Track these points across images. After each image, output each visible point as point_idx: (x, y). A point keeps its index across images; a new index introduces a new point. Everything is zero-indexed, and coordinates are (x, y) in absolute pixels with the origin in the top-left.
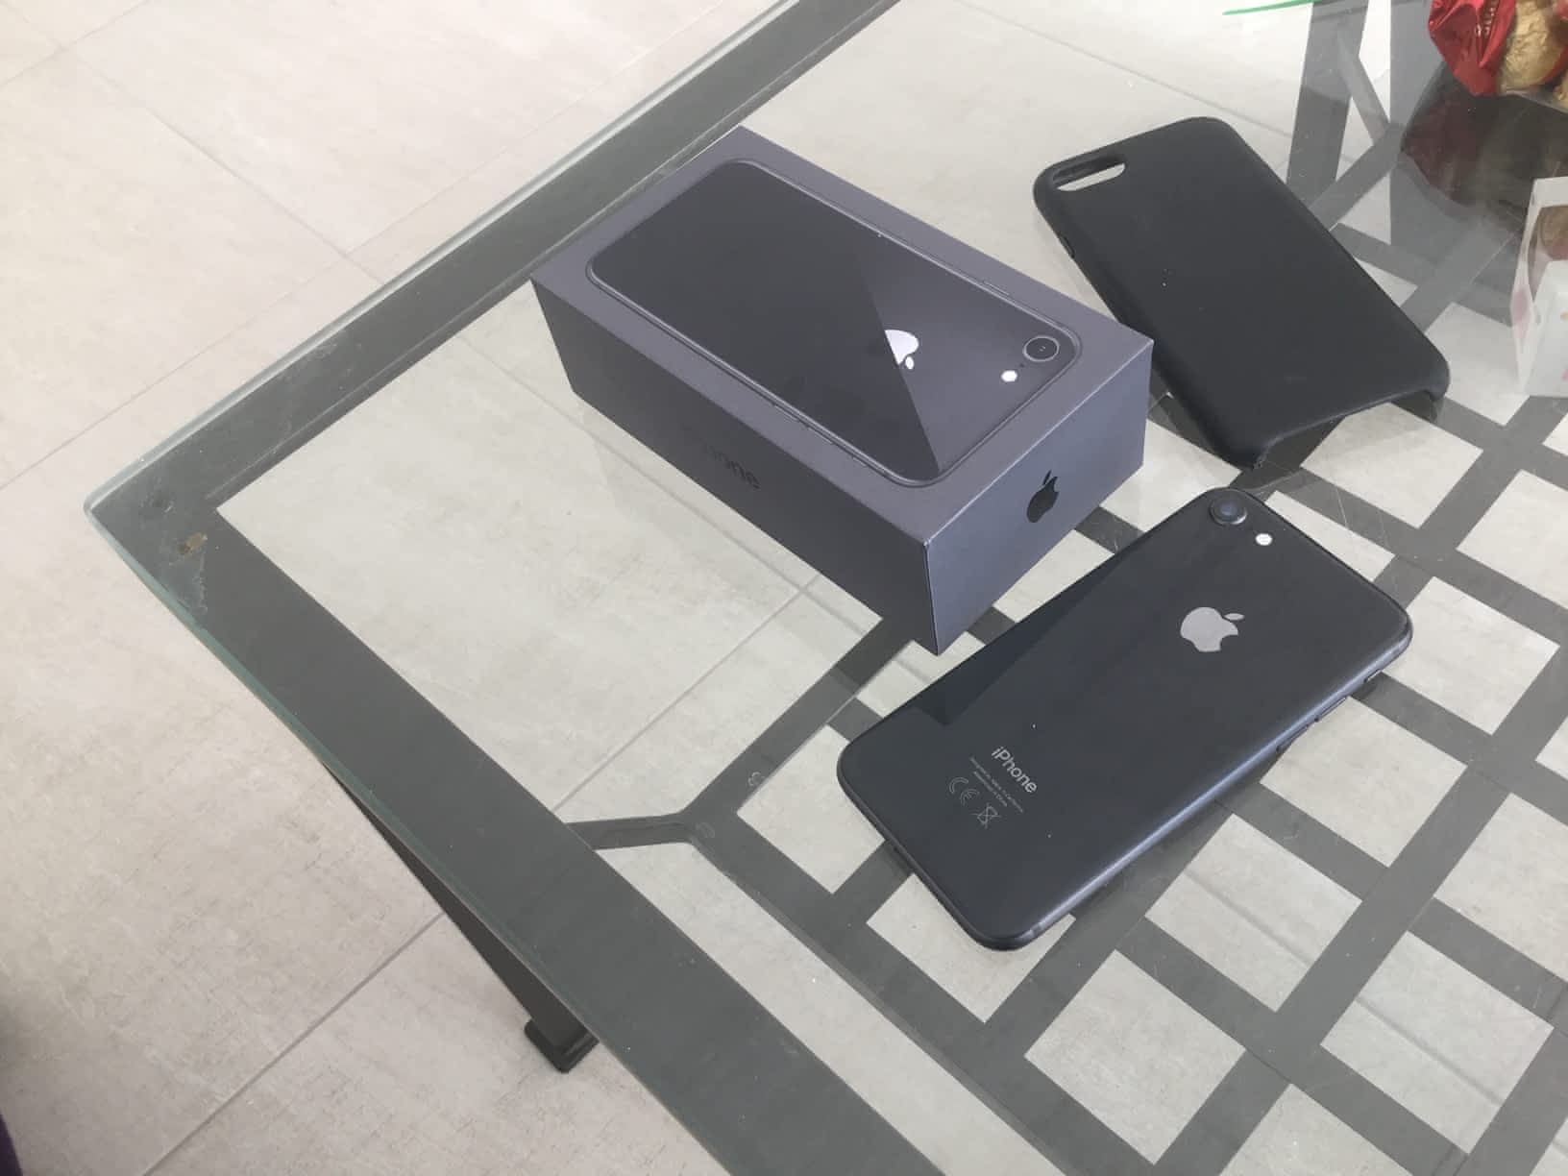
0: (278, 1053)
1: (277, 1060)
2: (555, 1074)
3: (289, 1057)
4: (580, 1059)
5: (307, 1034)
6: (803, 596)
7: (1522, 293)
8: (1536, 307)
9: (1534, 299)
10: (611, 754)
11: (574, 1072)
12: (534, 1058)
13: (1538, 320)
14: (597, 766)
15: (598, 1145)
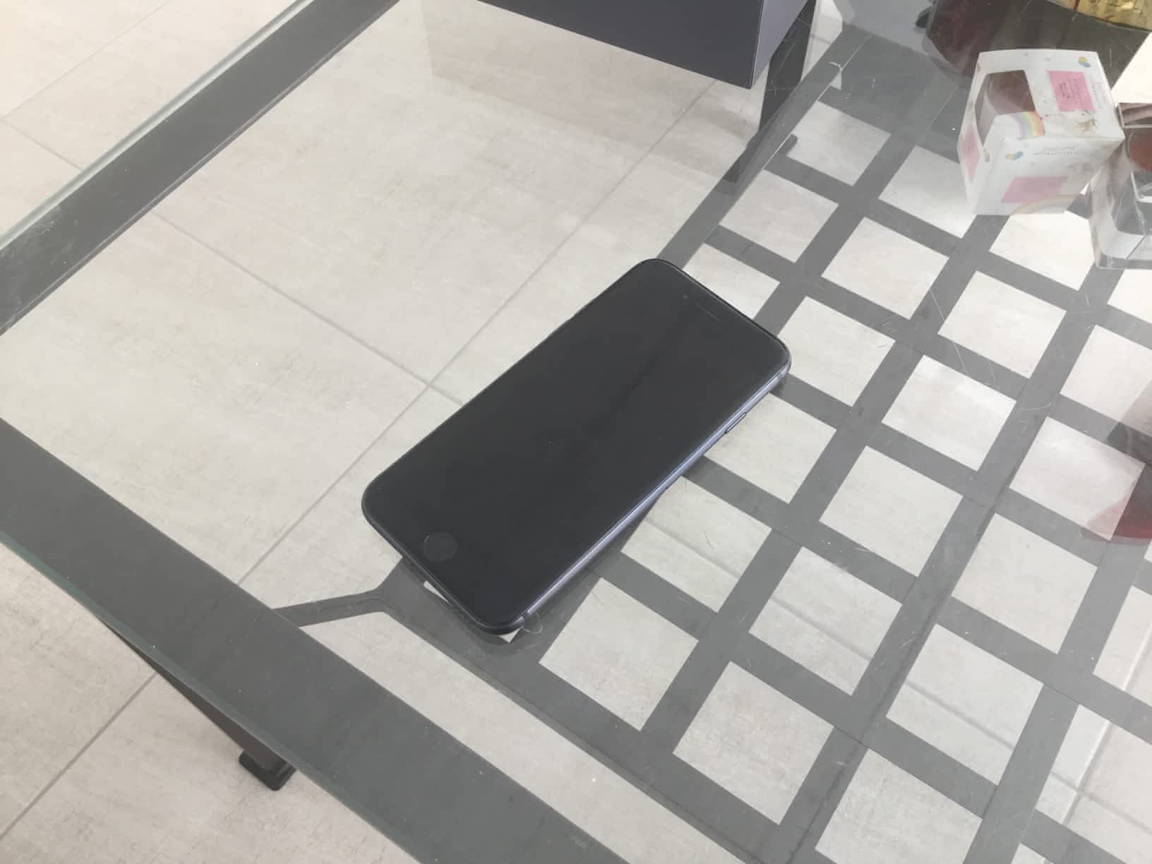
0: (26, 805)
1: (26, 810)
2: (270, 792)
3: (36, 807)
4: (288, 778)
5: (50, 785)
6: (430, 390)
7: (970, 135)
8: (985, 150)
9: (983, 142)
10: (285, 530)
11: (284, 788)
12: (250, 781)
13: (987, 159)
14: (275, 540)
15: (311, 844)
